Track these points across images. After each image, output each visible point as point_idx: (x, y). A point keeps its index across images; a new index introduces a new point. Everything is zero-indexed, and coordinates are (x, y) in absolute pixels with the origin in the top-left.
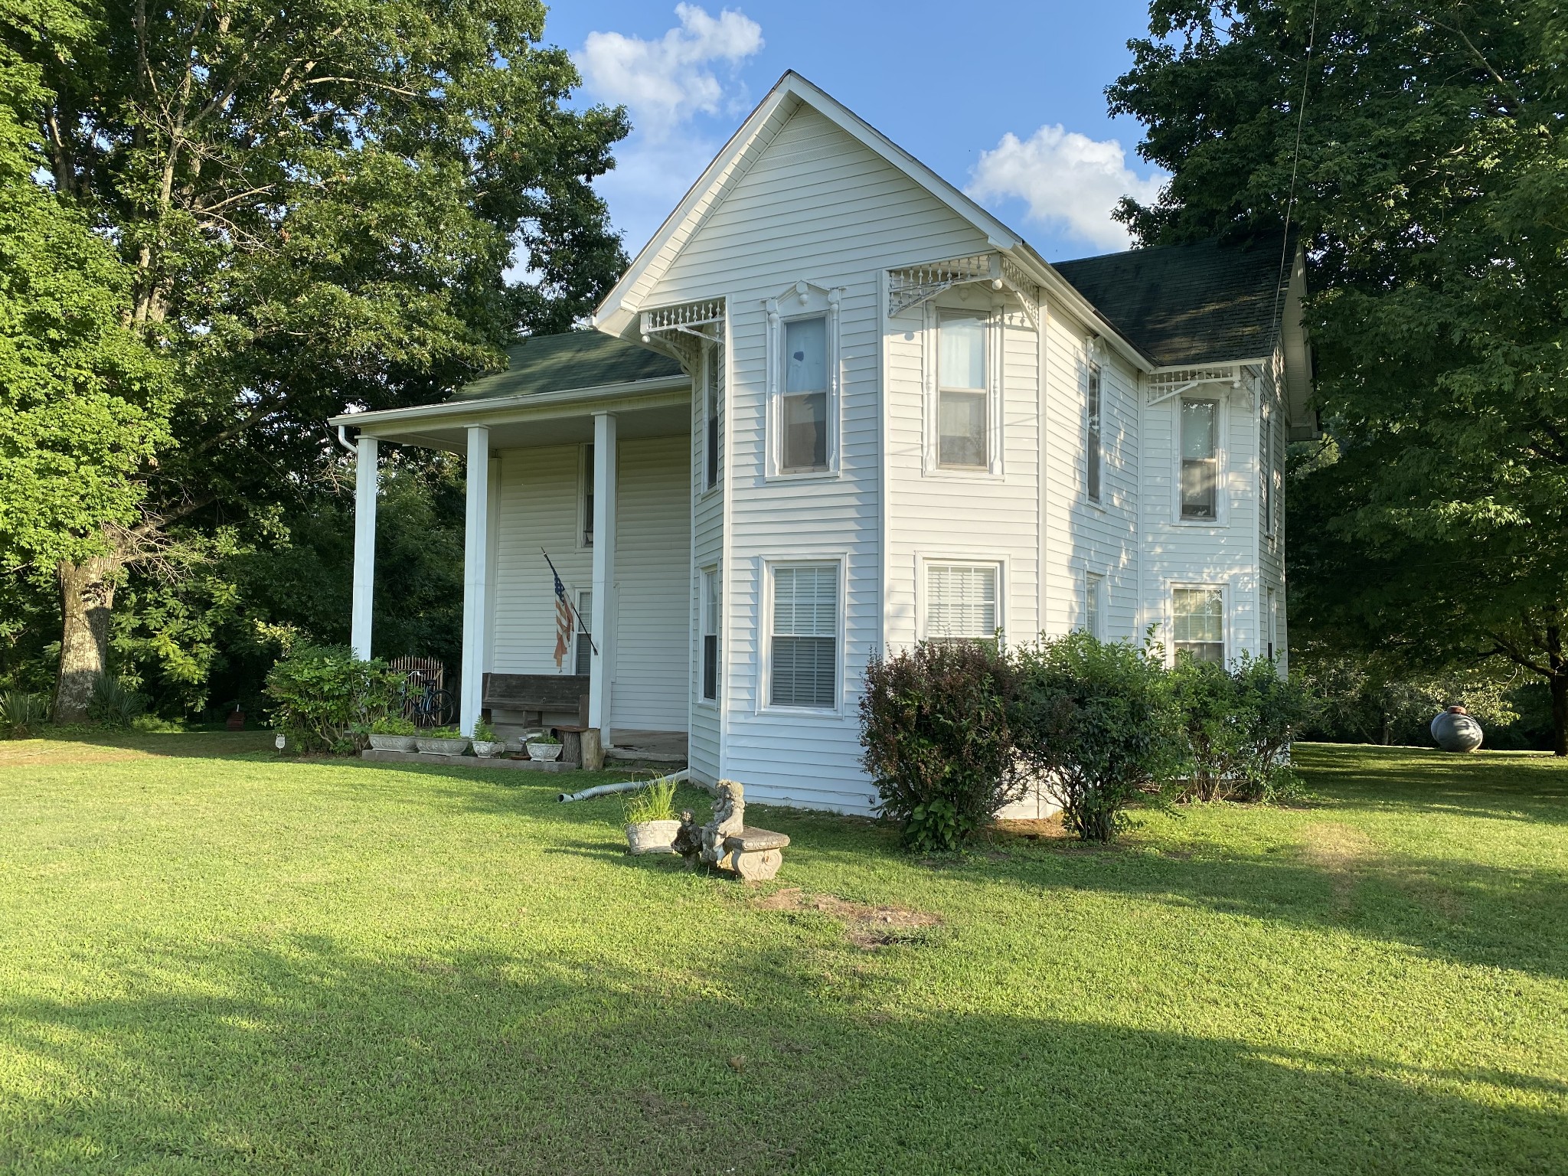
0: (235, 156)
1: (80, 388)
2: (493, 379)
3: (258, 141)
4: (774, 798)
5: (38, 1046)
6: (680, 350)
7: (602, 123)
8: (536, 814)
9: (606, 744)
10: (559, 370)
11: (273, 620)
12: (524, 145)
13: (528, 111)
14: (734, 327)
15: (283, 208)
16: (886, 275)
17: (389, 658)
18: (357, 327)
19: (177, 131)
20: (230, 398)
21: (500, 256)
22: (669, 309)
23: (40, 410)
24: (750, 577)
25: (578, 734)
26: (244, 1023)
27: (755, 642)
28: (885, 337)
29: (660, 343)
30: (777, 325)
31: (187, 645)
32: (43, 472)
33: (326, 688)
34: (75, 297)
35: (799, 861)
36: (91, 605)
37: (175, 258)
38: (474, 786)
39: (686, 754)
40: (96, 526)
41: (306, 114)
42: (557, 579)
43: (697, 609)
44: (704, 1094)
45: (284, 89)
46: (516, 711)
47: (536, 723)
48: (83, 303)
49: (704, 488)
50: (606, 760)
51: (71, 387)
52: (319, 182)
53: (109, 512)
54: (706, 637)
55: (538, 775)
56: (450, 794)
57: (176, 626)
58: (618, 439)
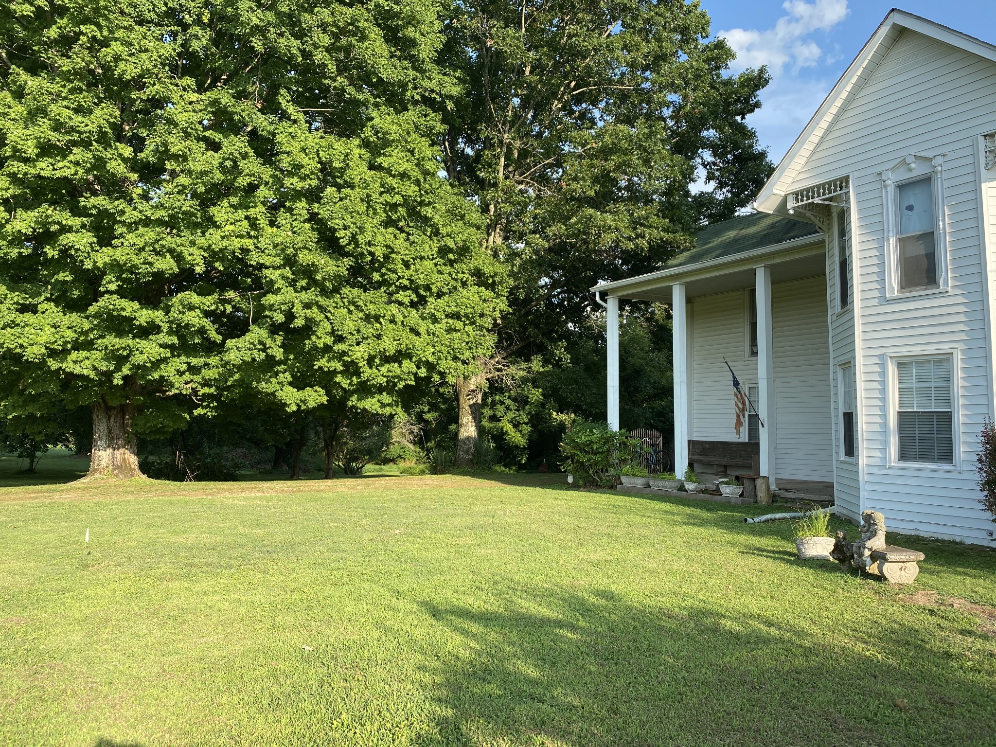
0: (535, 144)
1: (464, 284)
2: (686, 254)
3: (546, 134)
4: (906, 529)
5: (465, 633)
6: (816, 217)
7: (749, 80)
8: (731, 529)
9: (773, 487)
10: (729, 243)
11: (560, 411)
12: (701, 104)
13: (703, 82)
14: (857, 194)
15: (560, 170)
16: (981, 139)
17: (629, 430)
18: (604, 232)
19: (506, 136)
20: (537, 282)
21: (688, 175)
22: (807, 190)
23: (446, 298)
24: (877, 369)
25: (754, 480)
26: (569, 635)
27: (884, 415)
28: (983, 185)
29: (801, 213)
30: (891, 189)
31: (516, 425)
32: (450, 330)
33: (595, 447)
34: (460, 235)
35: (932, 573)
36: (471, 402)
37: (507, 207)
38: (688, 510)
39: (833, 496)
40: (474, 358)
41: (571, 113)
42: (734, 377)
43: (836, 394)
44: (877, 723)
45: (559, 100)
46: (710, 465)
47: (724, 474)
48: (464, 238)
49: (838, 309)
50: (774, 498)
51: (460, 284)
52: (580, 150)
53: (480, 350)
54: (845, 414)
55: (727, 505)
56: (673, 514)
57: (511, 415)
58: (772, 284)
